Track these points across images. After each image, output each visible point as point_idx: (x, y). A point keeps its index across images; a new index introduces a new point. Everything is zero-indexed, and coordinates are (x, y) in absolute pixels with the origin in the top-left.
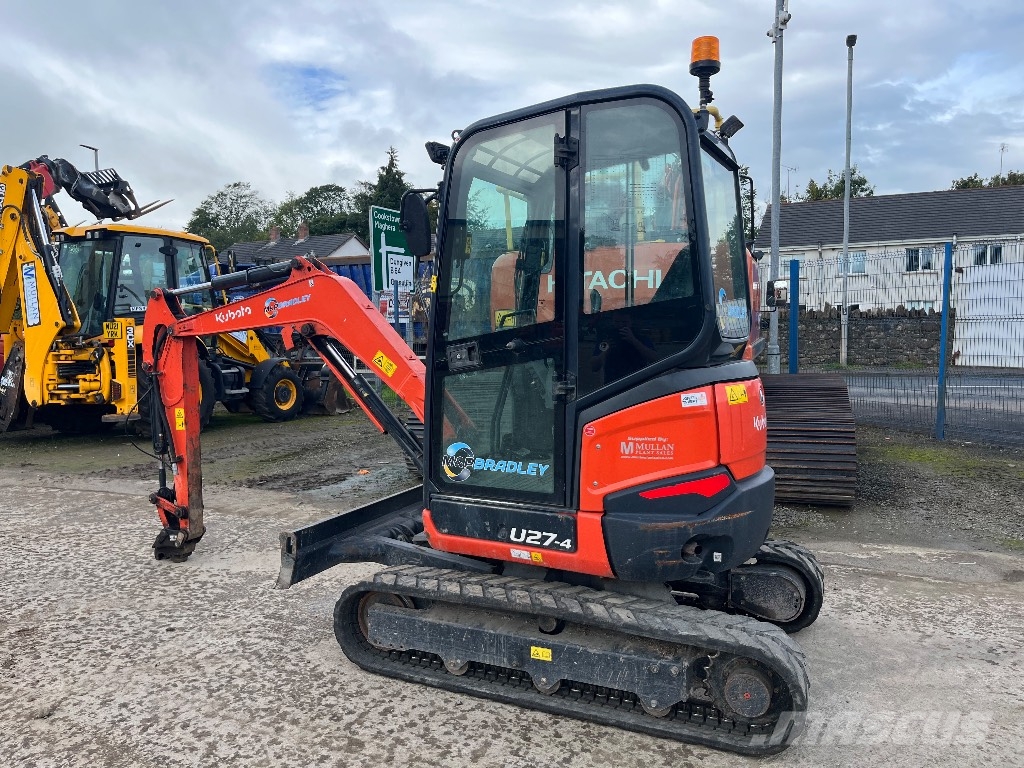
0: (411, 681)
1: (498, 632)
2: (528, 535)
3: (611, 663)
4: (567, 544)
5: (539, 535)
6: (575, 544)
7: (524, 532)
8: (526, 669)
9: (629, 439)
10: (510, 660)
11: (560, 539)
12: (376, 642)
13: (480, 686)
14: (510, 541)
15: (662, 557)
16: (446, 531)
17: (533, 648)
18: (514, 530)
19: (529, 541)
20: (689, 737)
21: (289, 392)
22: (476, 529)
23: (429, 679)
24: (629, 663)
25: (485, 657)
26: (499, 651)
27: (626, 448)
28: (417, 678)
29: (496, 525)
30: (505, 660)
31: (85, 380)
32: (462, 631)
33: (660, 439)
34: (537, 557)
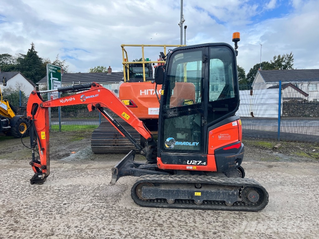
0: (158, 207)
1: (185, 189)
2: (193, 162)
3: (218, 194)
4: (205, 163)
5: (196, 162)
6: (207, 163)
7: (191, 161)
8: (193, 199)
9: (220, 134)
10: (189, 197)
11: (202, 162)
12: (144, 198)
13: (180, 206)
14: (187, 164)
15: (230, 165)
16: (166, 163)
17: (195, 193)
18: (188, 161)
19: (193, 163)
20: (240, 209)
21: (24, 127)
22: (176, 162)
23: (164, 206)
24: (223, 193)
25: (181, 197)
26: (185, 195)
27: (220, 137)
28: (160, 206)
29: (182, 160)
30: (187, 197)
32: (174, 191)
33: (227, 134)
34: (195, 168)
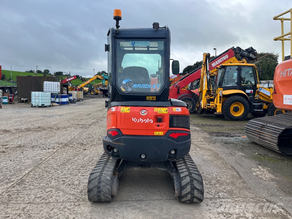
31: (211, 103)
